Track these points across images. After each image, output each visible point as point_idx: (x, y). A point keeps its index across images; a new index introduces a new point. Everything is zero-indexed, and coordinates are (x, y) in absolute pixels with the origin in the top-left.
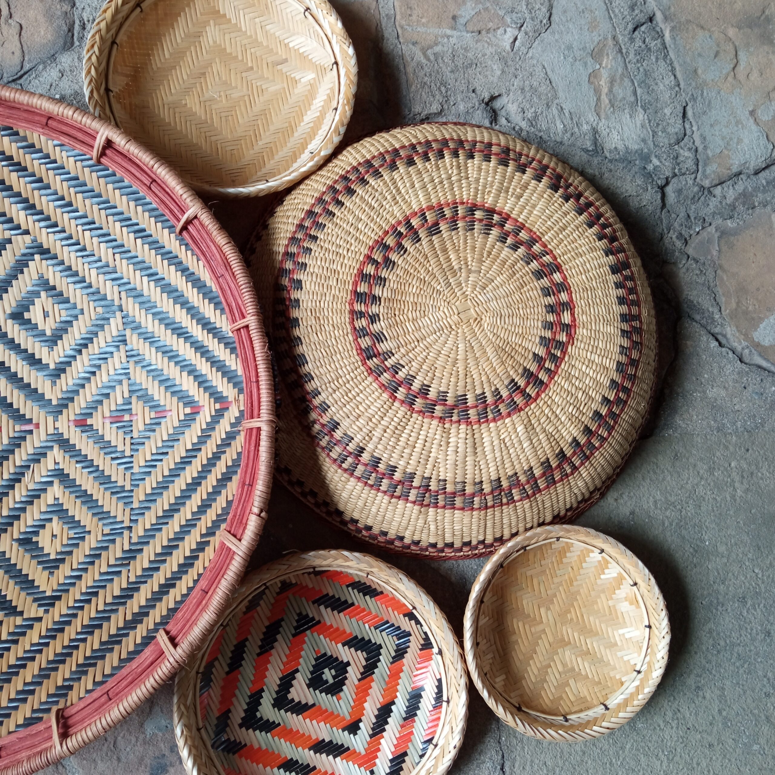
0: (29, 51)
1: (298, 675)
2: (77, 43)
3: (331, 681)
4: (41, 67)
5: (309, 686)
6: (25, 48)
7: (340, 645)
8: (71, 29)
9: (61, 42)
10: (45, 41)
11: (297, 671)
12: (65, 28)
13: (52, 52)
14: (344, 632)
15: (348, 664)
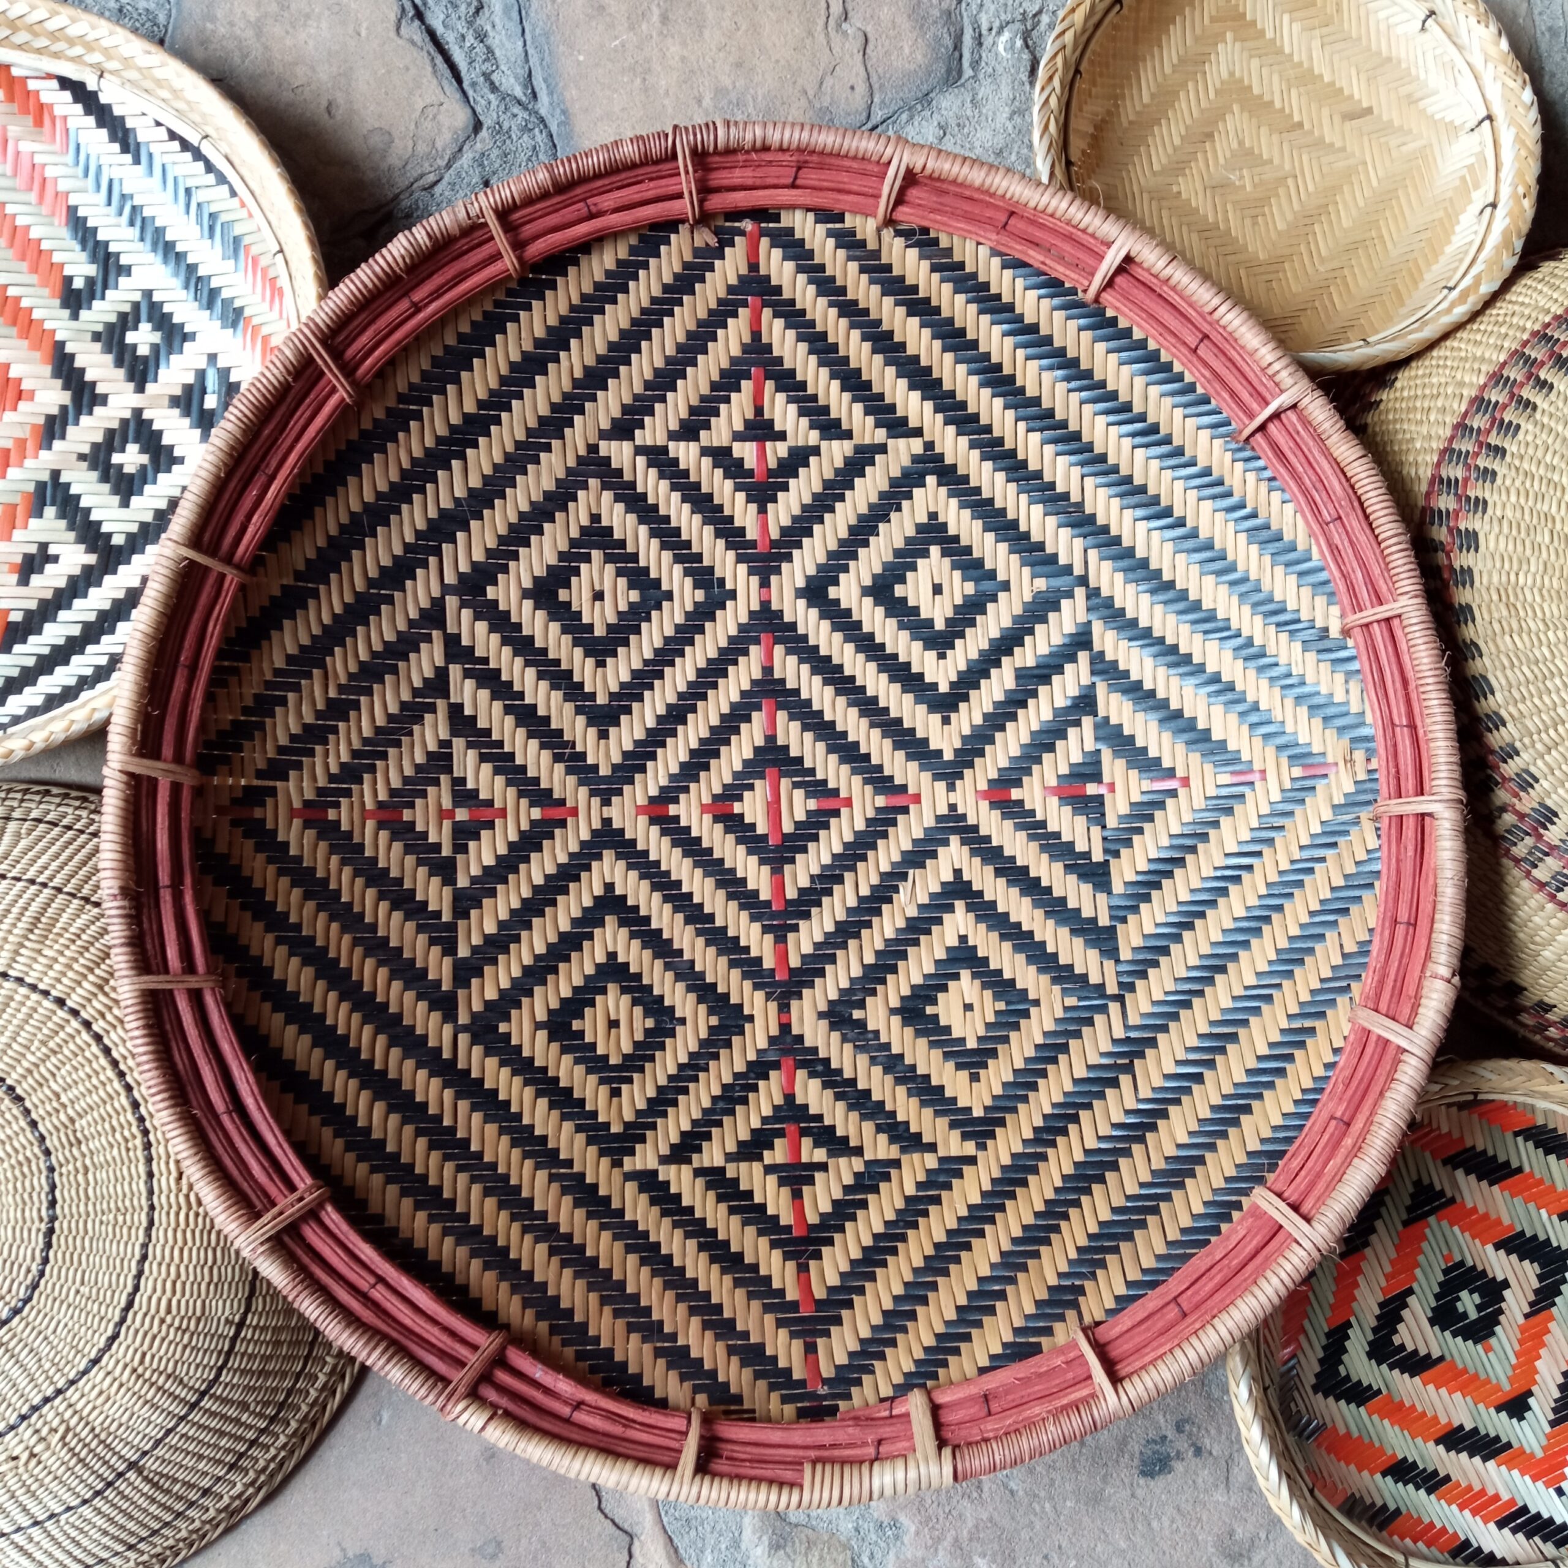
0: (881, 86)
1: (1412, 1300)
2: (968, 72)
3: (1473, 1315)
4: (904, 117)
5: (1432, 1322)
6: (874, 79)
7: (1490, 1248)
8: (957, 46)
9: (941, 69)
10: (912, 67)
11: (1410, 1292)
12: (948, 42)
13: (925, 88)
14: (1499, 1222)
15: (1505, 1284)
